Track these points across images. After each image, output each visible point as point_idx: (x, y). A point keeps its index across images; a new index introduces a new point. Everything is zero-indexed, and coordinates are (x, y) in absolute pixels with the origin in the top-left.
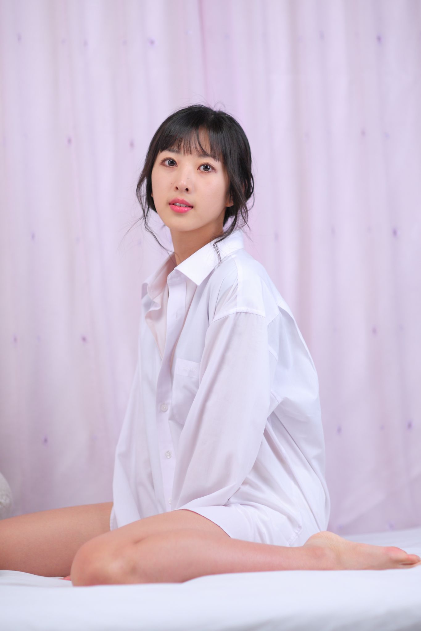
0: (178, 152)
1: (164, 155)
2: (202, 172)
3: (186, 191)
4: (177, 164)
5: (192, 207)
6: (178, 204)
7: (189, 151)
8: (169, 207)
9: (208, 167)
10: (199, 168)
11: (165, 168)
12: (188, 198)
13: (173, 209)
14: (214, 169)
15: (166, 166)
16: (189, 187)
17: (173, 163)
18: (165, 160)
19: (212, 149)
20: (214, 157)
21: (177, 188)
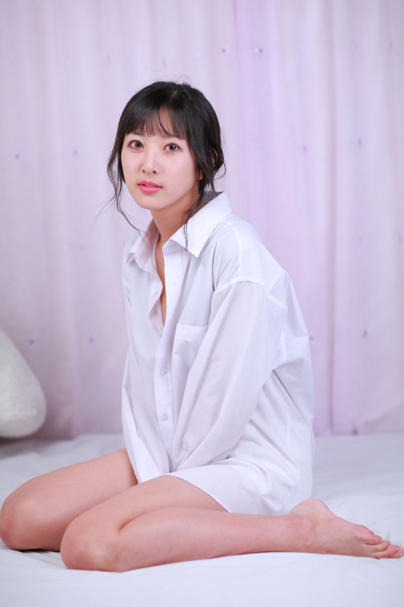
0: (142, 134)
1: (130, 138)
2: (168, 152)
3: (154, 173)
4: (143, 146)
5: (161, 187)
6: (147, 185)
7: (152, 133)
8: (138, 187)
9: (174, 146)
10: (165, 148)
11: (132, 150)
12: (156, 180)
13: (141, 190)
14: (179, 148)
15: (133, 148)
16: (156, 170)
17: (139, 144)
18: (132, 142)
19: (175, 129)
20: (178, 136)
21: (144, 171)
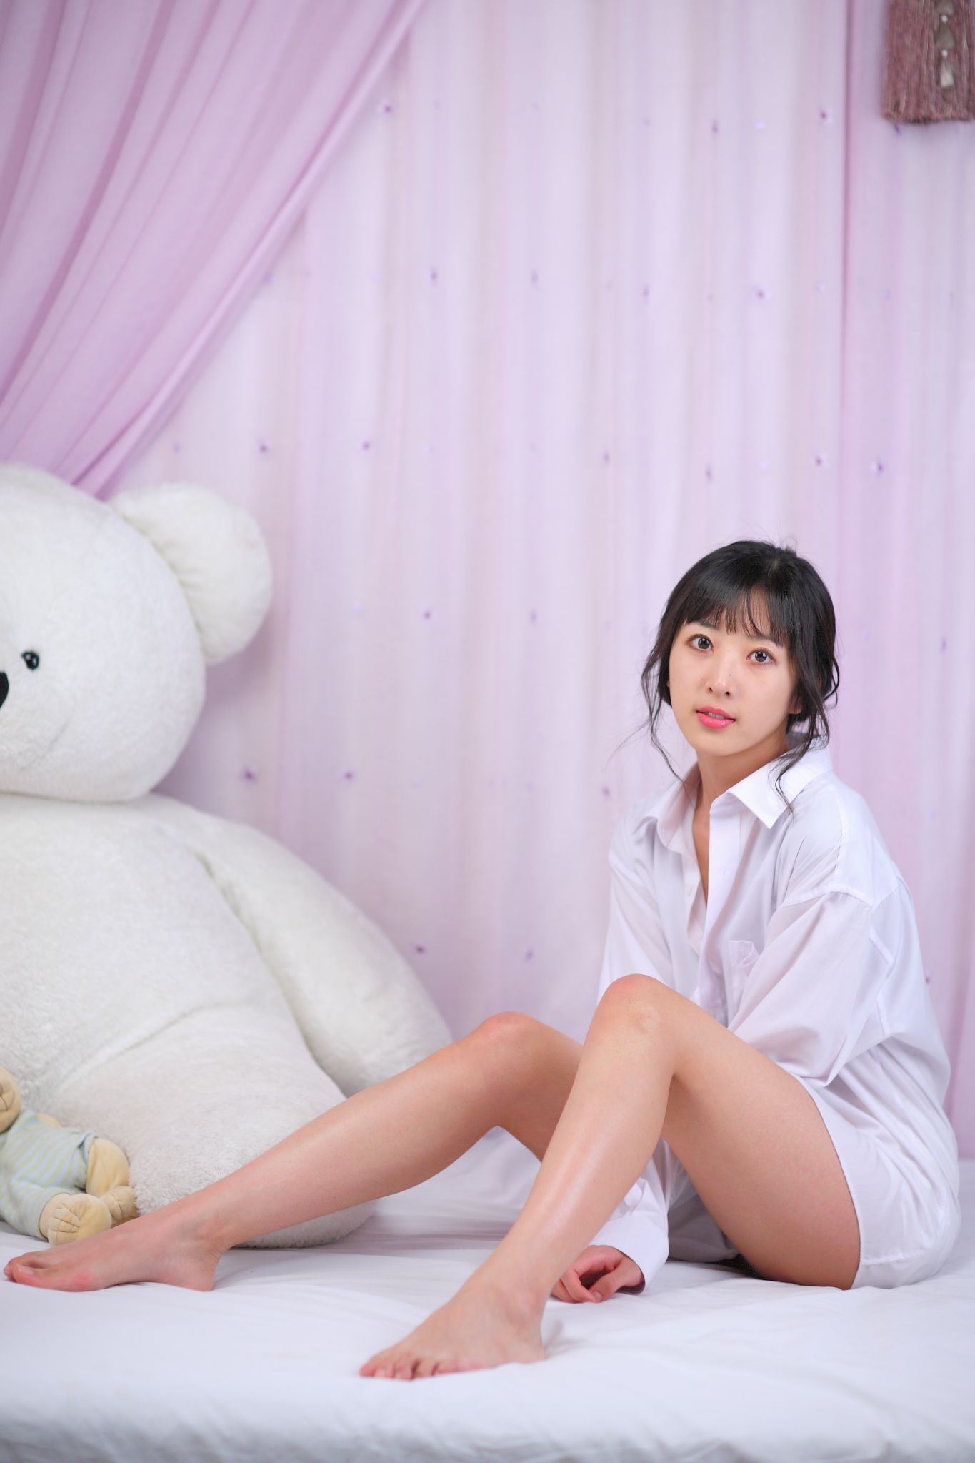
0: (716, 626)
1: (691, 629)
2: (753, 664)
3: (726, 695)
4: (712, 646)
5: (734, 720)
6: (710, 714)
7: (732, 628)
8: (696, 715)
9: (764, 655)
10: (749, 656)
11: (693, 651)
12: (728, 707)
13: (701, 721)
14: (772, 658)
15: (696, 649)
16: (731, 690)
17: (705, 643)
18: (694, 637)
19: (773, 629)
20: (776, 641)
21: (711, 689)
